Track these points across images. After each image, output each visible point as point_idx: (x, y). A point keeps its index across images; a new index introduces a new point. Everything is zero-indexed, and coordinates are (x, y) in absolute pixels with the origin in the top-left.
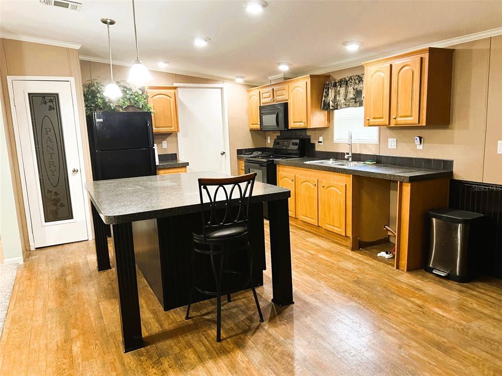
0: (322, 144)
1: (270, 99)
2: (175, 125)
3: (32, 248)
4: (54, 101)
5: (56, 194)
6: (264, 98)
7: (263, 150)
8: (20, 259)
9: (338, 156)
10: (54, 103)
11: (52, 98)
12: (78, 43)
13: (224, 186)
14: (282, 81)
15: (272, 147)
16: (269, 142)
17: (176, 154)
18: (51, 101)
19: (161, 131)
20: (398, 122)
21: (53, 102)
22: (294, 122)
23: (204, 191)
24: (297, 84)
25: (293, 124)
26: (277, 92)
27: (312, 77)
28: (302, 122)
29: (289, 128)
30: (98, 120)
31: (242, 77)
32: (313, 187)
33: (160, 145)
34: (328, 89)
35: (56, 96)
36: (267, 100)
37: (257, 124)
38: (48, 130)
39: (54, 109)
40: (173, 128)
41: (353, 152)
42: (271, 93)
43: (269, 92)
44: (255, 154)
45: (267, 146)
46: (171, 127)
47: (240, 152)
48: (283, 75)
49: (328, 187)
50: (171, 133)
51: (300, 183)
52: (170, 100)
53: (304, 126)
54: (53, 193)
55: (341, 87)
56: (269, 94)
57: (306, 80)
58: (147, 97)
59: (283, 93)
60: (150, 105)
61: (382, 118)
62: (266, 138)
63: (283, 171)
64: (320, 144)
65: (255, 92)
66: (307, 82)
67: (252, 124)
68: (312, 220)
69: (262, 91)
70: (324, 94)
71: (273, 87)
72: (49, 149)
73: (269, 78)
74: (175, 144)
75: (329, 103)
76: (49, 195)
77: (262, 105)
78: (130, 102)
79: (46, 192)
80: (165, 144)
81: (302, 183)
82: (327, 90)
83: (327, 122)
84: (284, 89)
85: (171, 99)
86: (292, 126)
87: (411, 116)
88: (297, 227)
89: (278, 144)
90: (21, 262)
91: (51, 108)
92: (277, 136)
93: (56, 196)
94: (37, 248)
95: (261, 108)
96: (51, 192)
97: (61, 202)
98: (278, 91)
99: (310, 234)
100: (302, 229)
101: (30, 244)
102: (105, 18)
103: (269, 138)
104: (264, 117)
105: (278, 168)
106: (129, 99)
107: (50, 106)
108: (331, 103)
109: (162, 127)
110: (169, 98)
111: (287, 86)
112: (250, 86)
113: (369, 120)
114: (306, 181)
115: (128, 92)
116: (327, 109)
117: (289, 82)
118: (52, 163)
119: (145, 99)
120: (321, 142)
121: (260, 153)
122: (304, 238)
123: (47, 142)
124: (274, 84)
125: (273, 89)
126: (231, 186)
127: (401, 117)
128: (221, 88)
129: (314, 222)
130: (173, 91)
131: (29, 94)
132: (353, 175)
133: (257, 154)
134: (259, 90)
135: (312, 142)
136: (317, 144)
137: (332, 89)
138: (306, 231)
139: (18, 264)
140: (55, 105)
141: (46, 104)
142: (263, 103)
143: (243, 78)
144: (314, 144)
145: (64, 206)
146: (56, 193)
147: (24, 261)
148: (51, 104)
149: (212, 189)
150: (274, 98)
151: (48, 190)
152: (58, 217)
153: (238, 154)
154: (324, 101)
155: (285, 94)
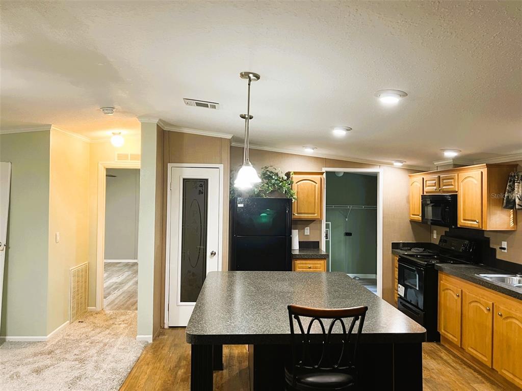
0: (506, 251)
1: (435, 188)
2: (318, 212)
3: (166, 327)
4: (204, 186)
6: (428, 186)
7: (427, 246)
8: (149, 338)
11: (202, 183)
12: (230, 133)
13: (321, 319)
14: (451, 168)
15: (438, 244)
16: (435, 236)
17: (319, 242)
19: (302, 217)
21: (202, 186)
22: (464, 220)
23: (295, 321)
24: (469, 173)
25: (462, 221)
26: (444, 181)
27: (489, 166)
28: (475, 221)
29: (459, 226)
30: (239, 205)
31: (401, 162)
32: (486, 312)
33: (302, 231)
34: (514, 183)
36: (430, 189)
37: (419, 215)
38: (195, 212)
39: (202, 193)
40: (316, 215)
42: (437, 181)
43: (435, 180)
44: (415, 251)
45: (432, 242)
46: (314, 214)
47: (395, 246)
48: (452, 161)
49: (507, 318)
50: (314, 221)
51: (467, 303)
52: (315, 186)
53: (477, 226)
54: (191, 274)
56: (434, 182)
57: (482, 170)
58: (292, 183)
59: (451, 182)
60: (294, 191)
62: (431, 233)
63: (446, 280)
64: (503, 250)
65: (418, 178)
66: (482, 173)
67: (413, 215)
68: (485, 359)
69: (426, 177)
70: (507, 188)
71: (439, 175)
73: (435, 163)
74: (319, 232)
75: (515, 200)
77: (425, 194)
78: (275, 188)
80: (307, 231)
81: (470, 303)
82: (511, 183)
83: (512, 224)
84: (453, 178)
85: (317, 185)
86: (462, 224)
88: (462, 361)
89: (445, 241)
90: (151, 341)
91: (200, 192)
92: (446, 232)
93: (193, 277)
94: (170, 327)
95: (423, 197)
97: (197, 283)
98: (445, 179)
99: (479, 377)
100: (470, 367)
101: (165, 322)
102: (243, 114)
103: (435, 232)
105: (440, 275)
106: (274, 184)
107: (200, 191)
108: (517, 201)
109: (305, 213)
110: (315, 184)
111: (456, 175)
112: (412, 170)
114: (476, 301)
115: (274, 177)
116: (512, 208)
117: (459, 170)
119: (289, 185)
120: (504, 249)
121: (421, 250)
122: (469, 381)
124: (440, 171)
125: (439, 177)
126: (331, 321)
128: (377, 173)
129: (486, 360)
130: (319, 176)
131: (184, 179)
133: (417, 251)
134: (423, 177)
135: (491, 246)
136: (498, 250)
137: (519, 183)
138: (475, 370)
139: (147, 342)
140: (204, 189)
141: (196, 189)
142: (427, 192)
144: (495, 250)
145: (199, 287)
146: (193, 273)
147: (154, 340)
148: (201, 189)
149: (305, 320)
150: (440, 187)
152: (192, 298)
153: (392, 248)
154: (508, 197)
155: (453, 184)
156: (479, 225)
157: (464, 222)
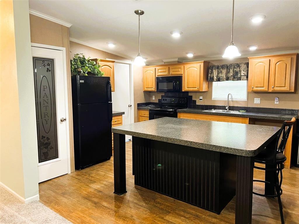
0: (202, 100)
1: (165, 73)
4: (51, 65)
5: (48, 139)
6: (160, 72)
8: (37, 197)
9: (215, 107)
10: (51, 66)
11: (50, 62)
15: (156, 102)
16: (154, 99)
18: (49, 65)
20: (275, 90)
24: (192, 65)
25: (186, 88)
26: (173, 69)
29: (183, 91)
30: (81, 81)
34: (213, 70)
35: (52, 60)
37: (153, 88)
38: (45, 87)
39: (50, 71)
41: (229, 106)
42: (167, 70)
45: (151, 102)
54: (46, 138)
55: (222, 69)
56: (165, 70)
57: (201, 64)
59: (179, 70)
61: (263, 87)
62: (151, 97)
64: (200, 100)
65: (151, 68)
67: (147, 88)
72: (45, 103)
73: (164, 61)
75: (214, 77)
76: (43, 140)
79: (41, 137)
82: (211, 70)
84: (180, 68)
86: (186, 90)
87: (285, 87)
92: (162, 95)
93: (48, 140)
96: (44, 137)
97: (50, 145)
103: (154, 96)
104: (160, 84)
105: (179, 115)
107: (48, 69)
110: (110, 68)
113: (253, 88)
116: (211, 81)
117: (184, 64)
118: (46, 114)
123: (44, 97)
124: (170, 65)
125: (169, 67)
127: (276, 87)
128: (129, 64)
130: (112, 64)
131: (33, 58)
132: (249, 118)
134: (156, 67)
135: (193, 99)
136: (197, 101)
137: (216, 70)
141: (45, 67)
142: (158, 76)
143: (146, 59)
144: (195, 101)
145: (53, 148)
148: (48, 67)
150: (169, 73)
151: (42, 136)
152: (48, 158)
153: (138, 106)
154: (210, 76)
155: (180, 71)
156: (198, 90)
157: (188, 88)
